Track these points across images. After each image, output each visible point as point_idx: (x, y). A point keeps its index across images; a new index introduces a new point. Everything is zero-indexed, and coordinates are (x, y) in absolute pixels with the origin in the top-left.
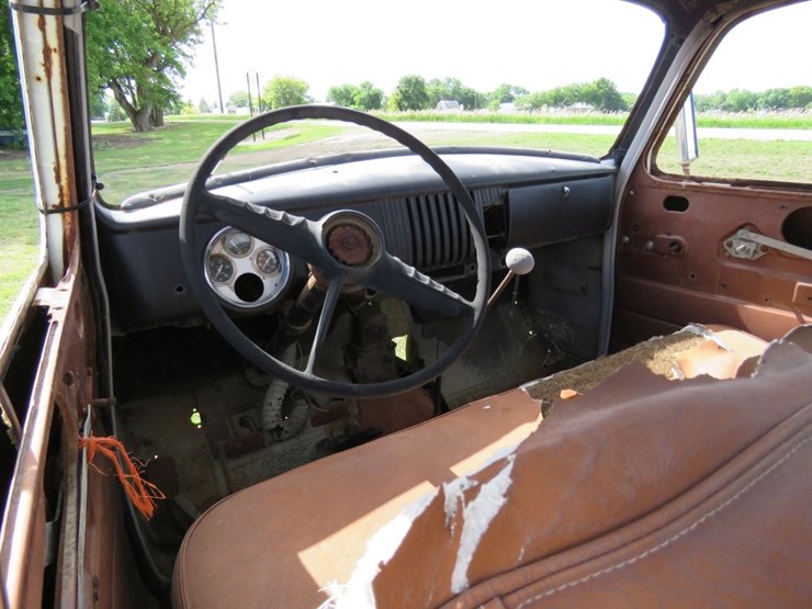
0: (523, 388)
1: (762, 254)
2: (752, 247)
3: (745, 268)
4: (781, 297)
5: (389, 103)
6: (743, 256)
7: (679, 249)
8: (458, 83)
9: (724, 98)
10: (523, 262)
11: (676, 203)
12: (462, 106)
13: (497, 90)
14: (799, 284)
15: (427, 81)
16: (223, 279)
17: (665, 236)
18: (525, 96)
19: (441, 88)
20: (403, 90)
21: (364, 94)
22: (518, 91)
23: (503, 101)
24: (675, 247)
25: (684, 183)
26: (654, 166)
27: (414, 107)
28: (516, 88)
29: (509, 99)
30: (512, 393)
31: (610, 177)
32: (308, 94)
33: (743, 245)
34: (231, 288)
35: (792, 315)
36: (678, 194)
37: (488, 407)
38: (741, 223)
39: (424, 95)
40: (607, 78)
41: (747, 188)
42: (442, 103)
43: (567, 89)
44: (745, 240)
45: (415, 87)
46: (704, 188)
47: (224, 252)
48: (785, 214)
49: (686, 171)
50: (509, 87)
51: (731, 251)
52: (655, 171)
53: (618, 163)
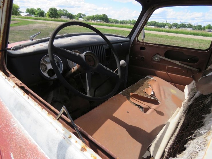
0: (120, 93)
1: (160, 60)
2: (158, 58)
3: (157, 63)
4: (164, 69)
5: (47, 15)
6: (157, 60)
7: (143, 59)
8: (67, 11)
9: (131, 21)
10: (124, 64)
11: (143, 48)
12: (68, 18)
13: (78, 14)
14: (167, 66)
15: (58, 10)
16: (44, 71)
17: (140, 56)
18: (85, 17)
19: (62, 12)
20: (51, 12)
21: (38, 12)
22: (84, 15)
23: (79, 18)
24: (142, 58)
25: (145, 44)
26: (137, 39)
27: (55, 17)
28: (83, 14)
29: (81, 17)
30: (118, 95)
31: (129, 42)
32: (19, 10)
33: (156, 58)
34: (46, 73)
35: (166, 73)
36: (143, 46)
37: (115, 99)
38: (156, 53)
39: (57, 14)
40: (105, 14)
41: (157, 46)
42: (63, 17)
43: (96, 16)
44: (157, 57)
45: (54, 11)
46: (148, 45)
47: (44, 63)
48: (165, 51)
49: (143, 41)
50: (81, 14)
51: (154, 59)
52: (138, 41)
53: (130, 38)
